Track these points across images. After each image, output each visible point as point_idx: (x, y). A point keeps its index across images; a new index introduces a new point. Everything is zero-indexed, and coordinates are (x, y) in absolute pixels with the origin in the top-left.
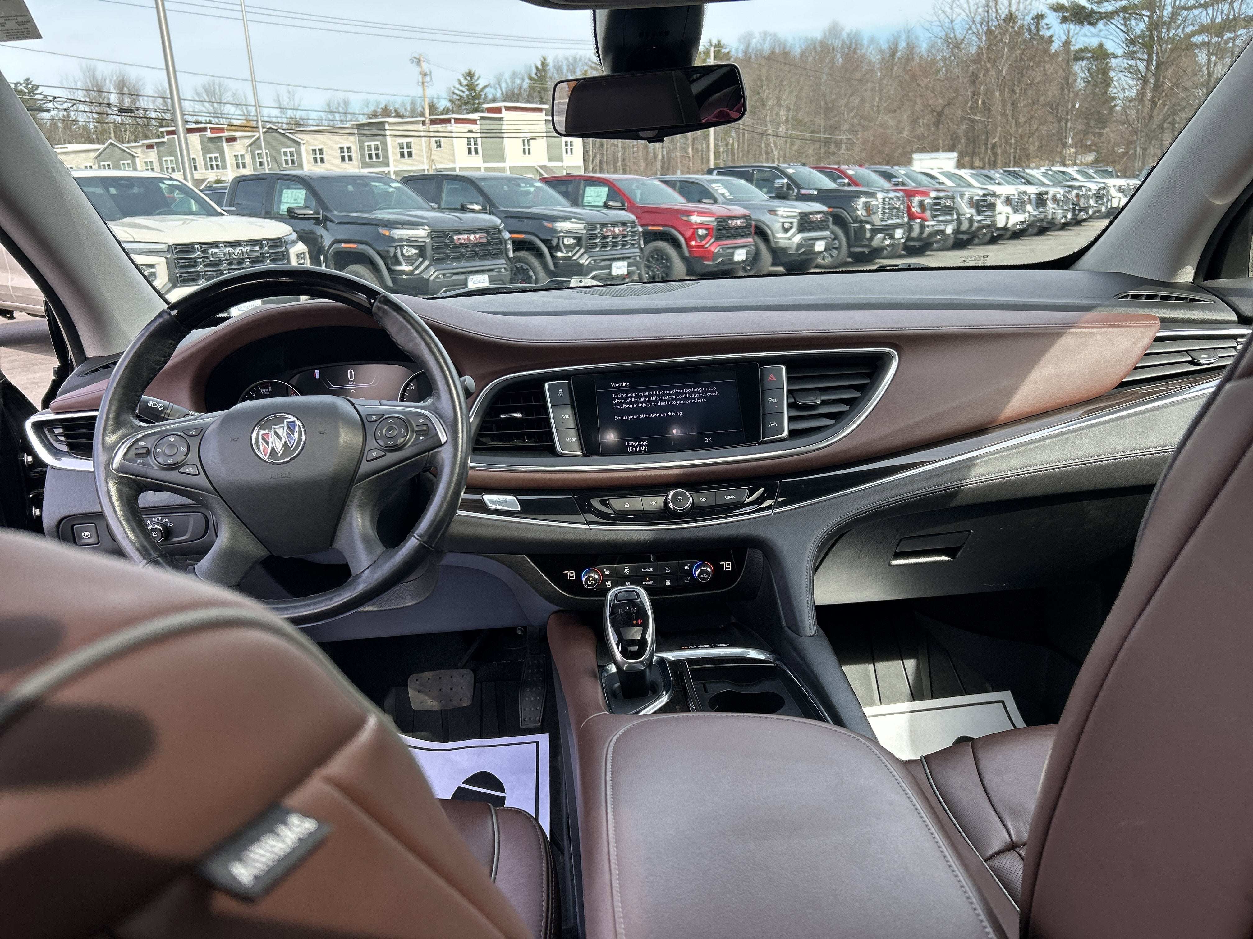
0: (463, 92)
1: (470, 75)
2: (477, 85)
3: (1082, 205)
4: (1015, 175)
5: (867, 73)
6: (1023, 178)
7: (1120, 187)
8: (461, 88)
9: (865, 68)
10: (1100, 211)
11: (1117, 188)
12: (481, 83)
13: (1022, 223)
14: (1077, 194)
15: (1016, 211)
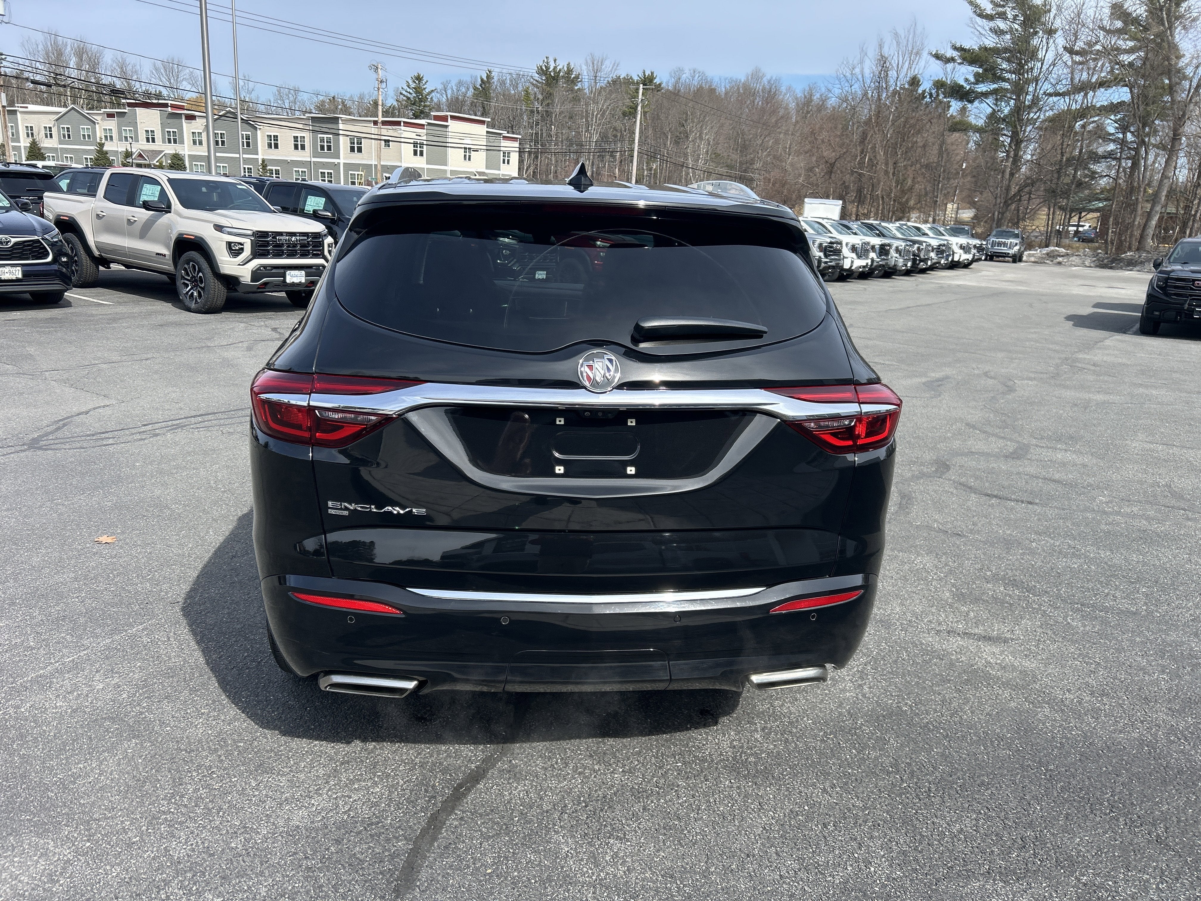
0: (410, 93)
1: (419, 78)
2: (425, 89)
3: (922, 257)
4: (871, 227)
5: (782, 117)
6: (878, 230)
7: (961, 245)
8: (408, 90)
9: (782, 112)
10: (939, 263)
11: (959, 245)
12: (428, 88)
13: (864, 267)
14: (919, 248)
15: (859, 257)
